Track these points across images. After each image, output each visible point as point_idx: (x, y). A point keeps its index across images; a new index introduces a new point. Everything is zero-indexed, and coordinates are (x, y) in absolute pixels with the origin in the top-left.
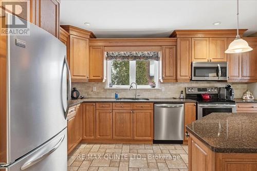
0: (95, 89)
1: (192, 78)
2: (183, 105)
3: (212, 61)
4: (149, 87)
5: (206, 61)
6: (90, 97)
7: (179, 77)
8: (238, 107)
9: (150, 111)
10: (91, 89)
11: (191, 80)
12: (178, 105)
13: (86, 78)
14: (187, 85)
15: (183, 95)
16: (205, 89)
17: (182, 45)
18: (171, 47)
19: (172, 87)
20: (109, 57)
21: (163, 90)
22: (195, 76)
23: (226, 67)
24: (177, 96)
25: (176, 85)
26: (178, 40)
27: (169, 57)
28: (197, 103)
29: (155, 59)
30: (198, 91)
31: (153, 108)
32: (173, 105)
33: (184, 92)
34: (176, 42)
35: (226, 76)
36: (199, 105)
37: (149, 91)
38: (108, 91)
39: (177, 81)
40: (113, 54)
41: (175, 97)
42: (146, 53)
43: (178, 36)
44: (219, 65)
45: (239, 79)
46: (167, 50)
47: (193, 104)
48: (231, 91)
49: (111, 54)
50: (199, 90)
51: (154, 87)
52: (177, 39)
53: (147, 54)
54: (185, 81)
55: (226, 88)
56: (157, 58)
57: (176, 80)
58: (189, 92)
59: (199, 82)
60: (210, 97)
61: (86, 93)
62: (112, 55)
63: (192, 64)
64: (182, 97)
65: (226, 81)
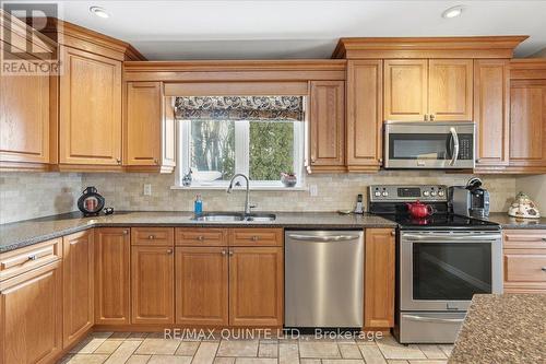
0: (149, 190)
1: (384, 162)
2: (361, 233)
3: (437, 118)
4: (279, 184)
5: (420, 118)
6: (136, 208)
7: (351, 160)
8: (507, 239)
9: (275, 250)
10: (138, 190)
11: (383, 167)
12: (349, 235)
13: (113, 162)
14: (371, 181)
15: (362, 206)
16: (415, 191)
17: (360, 78)
18: (331, 83)
19: (336, 184)
20: (182, 111)
21: (315, 192)
22: (391, 157)
23: (472, 135)
24: (348, 207)
25: (346, 180)
26: (350, 63)
27: (328, 110)
28: (398, 230)
29: (294, 117)
30: (399, 195)
31: (280, 243)
32: (337, 236)
33: (364, 198)
34: (345, 70)
35: (471, 158)
36: (404, 235)
37: (281, 196)
38: (179, 194)
39: (347, 171)
40: (190, 103)
41: (341, 209)
42: (272, 101)
43: (348, 55)
44: (453, 130)
45: (502, 166)
46: (322, 92)
47: (388, 230)
48: (482, 196)
49: (186, 105)
50: (402, 192)
51: (291, 185)
52: (346, 64)
53: (274, 104)
54: (366, 171)
55: (468, 188)
56: (299, 115)
57: (345, 167)
58: (377, 197)
59: (401, 172)
60: (429, 210)
61: (126, 199)
62: (190, 107)
63: (384, 126)
64: (359, 210)
65: (469, 171)
